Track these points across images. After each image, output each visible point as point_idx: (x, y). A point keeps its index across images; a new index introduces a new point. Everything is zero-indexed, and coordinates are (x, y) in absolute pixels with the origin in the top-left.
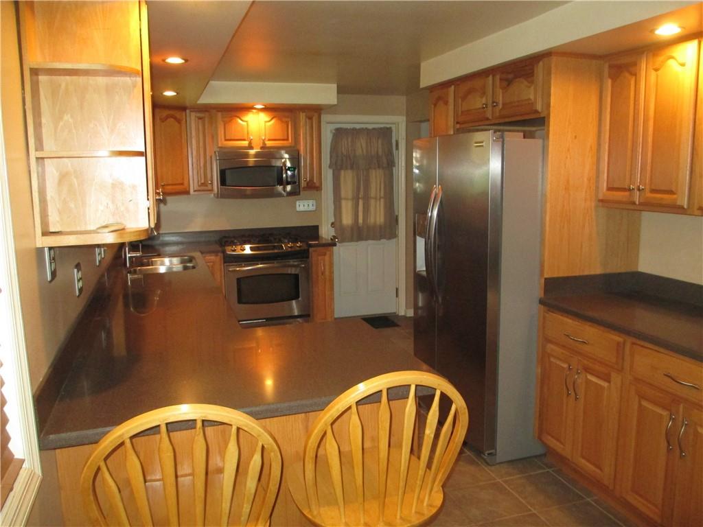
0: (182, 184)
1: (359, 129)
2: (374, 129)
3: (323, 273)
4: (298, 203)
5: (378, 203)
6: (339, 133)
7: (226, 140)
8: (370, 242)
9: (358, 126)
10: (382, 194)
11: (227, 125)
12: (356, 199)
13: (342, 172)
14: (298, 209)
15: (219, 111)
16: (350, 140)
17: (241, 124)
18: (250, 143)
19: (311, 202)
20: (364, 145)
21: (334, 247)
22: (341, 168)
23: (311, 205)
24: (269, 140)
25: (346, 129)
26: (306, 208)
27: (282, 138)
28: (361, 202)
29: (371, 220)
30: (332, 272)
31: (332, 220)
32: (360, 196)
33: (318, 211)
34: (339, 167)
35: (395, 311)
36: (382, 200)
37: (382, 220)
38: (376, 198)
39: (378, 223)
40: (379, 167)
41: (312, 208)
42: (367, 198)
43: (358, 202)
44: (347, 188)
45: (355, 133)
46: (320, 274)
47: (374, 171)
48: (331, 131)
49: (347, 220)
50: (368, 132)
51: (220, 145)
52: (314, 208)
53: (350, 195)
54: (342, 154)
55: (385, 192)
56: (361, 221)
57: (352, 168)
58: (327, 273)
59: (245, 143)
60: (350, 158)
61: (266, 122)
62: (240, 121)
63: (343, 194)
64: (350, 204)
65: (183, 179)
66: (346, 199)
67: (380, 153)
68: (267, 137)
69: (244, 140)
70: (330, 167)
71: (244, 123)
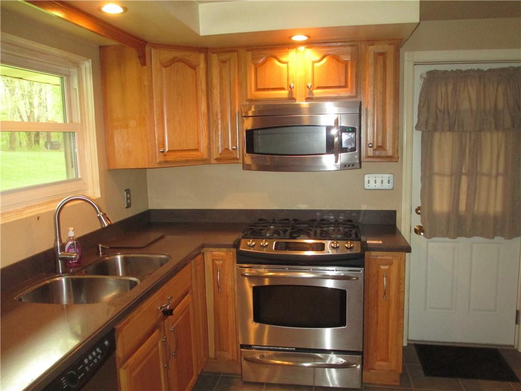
0: (196, 150)
1: (465, 71)
2: (490, 70)
3: (386, 293)
4: (366, 178)
5: (493, 182)
6: (432, 79)
7: (258, 90)
8: (476, 239)
9: (464, 67)
10: (501, 169)
11: (258, 69)
12: (456, 176)
13: (437, 135)
14: (366, 186)
15: (249, 50)
16: (450, 88)
17: (280, 67)
18: (291, 93)
19: (386, 177)
20: (474, 98)
21: (407, 254)
22: (435, 129)
23: (386, 182)
24: (318, 88)
25: (445, 72)
26: (378, 186)
27: (337, 84)
28: (464, 180)
29: (480, 207)
30: (400, 291)
31: (417, 203)
32: (464, 171)
33: (395, 191)
34: (430, 128)
35: (511, 343)
36: (500, 179)
37: (499, 208)
38: (489, 175)
39: (491, 212)
40: (497, 129)
41: (386, 186)
42: (474, 174)
43: (460, 179)
44: (444, 159)
45: (459, 77)
46: (381, 294)
47: (488, 135)
48: (421, 76)
49: (441, 204)
50: (481, 76)
51: (249, 97)
52: (390, 186)
53: (447, 169)
54: (437, 107)
55: (506, 168)
56: (462, 207)
57: (451, 129)
58: (393, 292)
59: (284, 94)
60: (449, 114)
61: (314, 62)
62: (277, 63)
63: (436, 168)
64: (446, 181)
65: (199, 143)
66: (441, 175)
67: (500, 106)
68: (316, 85)
69: (283, 89)
70: (417, 128)
71: (284, 66)
